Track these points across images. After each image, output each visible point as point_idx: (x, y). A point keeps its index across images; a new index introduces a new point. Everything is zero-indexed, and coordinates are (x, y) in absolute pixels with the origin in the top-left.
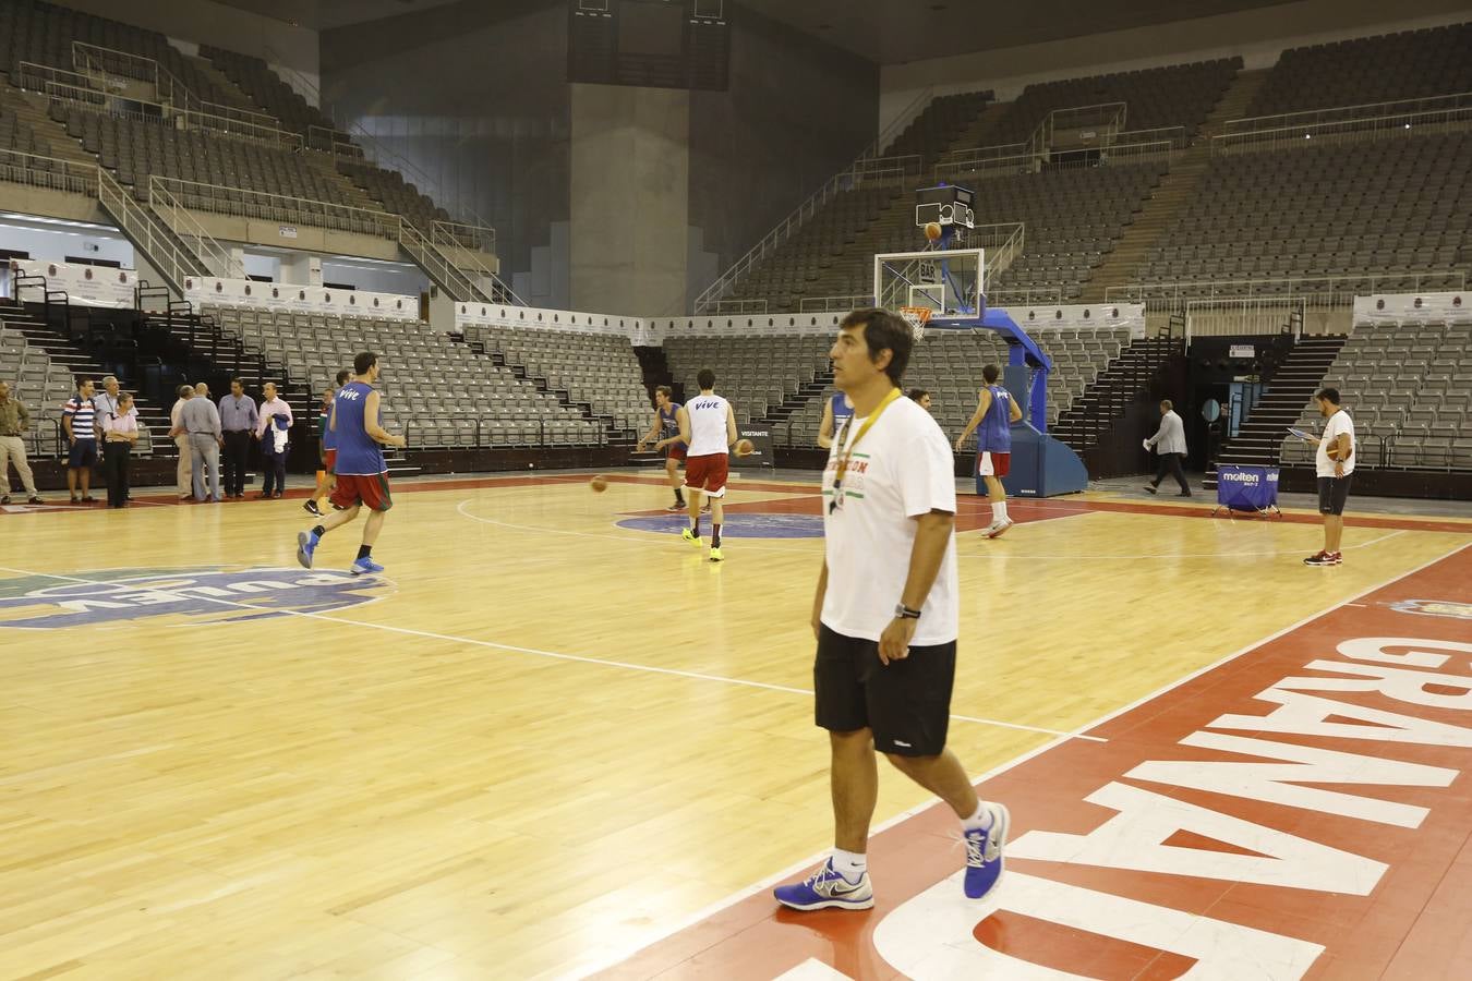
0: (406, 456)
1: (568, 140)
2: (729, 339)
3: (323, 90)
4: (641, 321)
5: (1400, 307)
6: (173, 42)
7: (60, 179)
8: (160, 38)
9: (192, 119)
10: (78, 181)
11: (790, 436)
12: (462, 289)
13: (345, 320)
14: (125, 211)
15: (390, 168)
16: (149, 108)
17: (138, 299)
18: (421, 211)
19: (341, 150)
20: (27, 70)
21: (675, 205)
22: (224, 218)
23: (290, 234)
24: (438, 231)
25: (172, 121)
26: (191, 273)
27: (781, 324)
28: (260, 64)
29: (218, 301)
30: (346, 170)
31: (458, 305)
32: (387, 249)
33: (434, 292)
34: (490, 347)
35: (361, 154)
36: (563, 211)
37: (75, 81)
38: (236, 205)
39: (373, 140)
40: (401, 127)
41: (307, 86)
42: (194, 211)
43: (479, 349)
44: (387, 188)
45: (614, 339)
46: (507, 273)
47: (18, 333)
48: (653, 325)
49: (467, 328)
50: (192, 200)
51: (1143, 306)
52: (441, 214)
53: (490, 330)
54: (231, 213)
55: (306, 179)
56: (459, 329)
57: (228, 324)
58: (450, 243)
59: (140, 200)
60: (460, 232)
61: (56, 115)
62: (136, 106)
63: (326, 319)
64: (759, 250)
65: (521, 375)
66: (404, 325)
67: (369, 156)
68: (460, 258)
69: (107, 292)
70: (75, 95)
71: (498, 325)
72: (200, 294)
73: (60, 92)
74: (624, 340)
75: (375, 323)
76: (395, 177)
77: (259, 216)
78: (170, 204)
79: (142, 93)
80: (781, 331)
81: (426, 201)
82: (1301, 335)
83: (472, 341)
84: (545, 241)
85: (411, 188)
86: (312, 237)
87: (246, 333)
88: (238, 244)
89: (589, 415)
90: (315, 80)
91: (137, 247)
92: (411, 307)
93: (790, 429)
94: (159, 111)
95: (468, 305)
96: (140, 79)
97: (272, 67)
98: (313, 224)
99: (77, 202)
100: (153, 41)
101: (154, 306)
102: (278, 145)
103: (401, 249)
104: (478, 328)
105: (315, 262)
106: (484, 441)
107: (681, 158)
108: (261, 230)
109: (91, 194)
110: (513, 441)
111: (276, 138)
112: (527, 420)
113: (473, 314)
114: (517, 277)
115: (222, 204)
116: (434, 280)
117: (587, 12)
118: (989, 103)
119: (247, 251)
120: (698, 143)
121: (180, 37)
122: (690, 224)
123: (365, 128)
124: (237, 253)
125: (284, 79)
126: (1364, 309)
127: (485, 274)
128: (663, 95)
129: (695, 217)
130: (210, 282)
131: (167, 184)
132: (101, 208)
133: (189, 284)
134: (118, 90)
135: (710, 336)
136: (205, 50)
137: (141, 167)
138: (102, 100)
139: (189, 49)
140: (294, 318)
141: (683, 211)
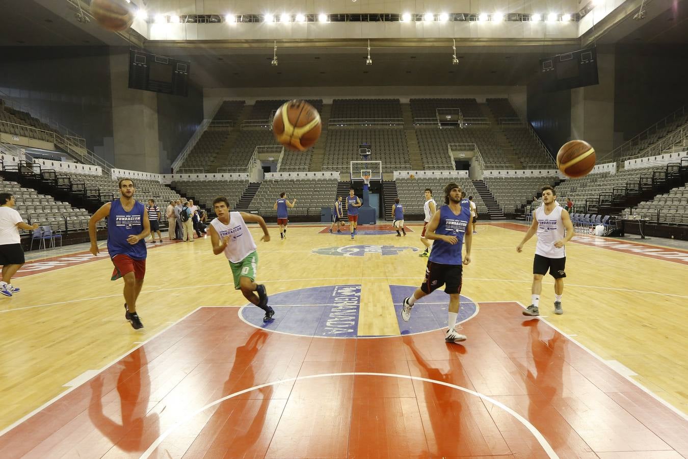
1: (111, 107)
2: (192, 182)
5: (404, 174)
24: (67, 139)
27: (210, 177)
32: (51, 146)
36: (110, 133)
45: (153, 181)
48: (164, 177)
51: (339, 172)
58: (70, 144)
74: (158, 182)
82: (382, 181)
84: (101, 144)
92: (100, 170)
95: (115, 170)
103: (56, 146)
108: (6, 137)
113: (116, 173)
117: (137, 64)
120: (160, 111)
122: (159, 140)
126: (396, 175)
128: (150, 94)
141: (157, 135)
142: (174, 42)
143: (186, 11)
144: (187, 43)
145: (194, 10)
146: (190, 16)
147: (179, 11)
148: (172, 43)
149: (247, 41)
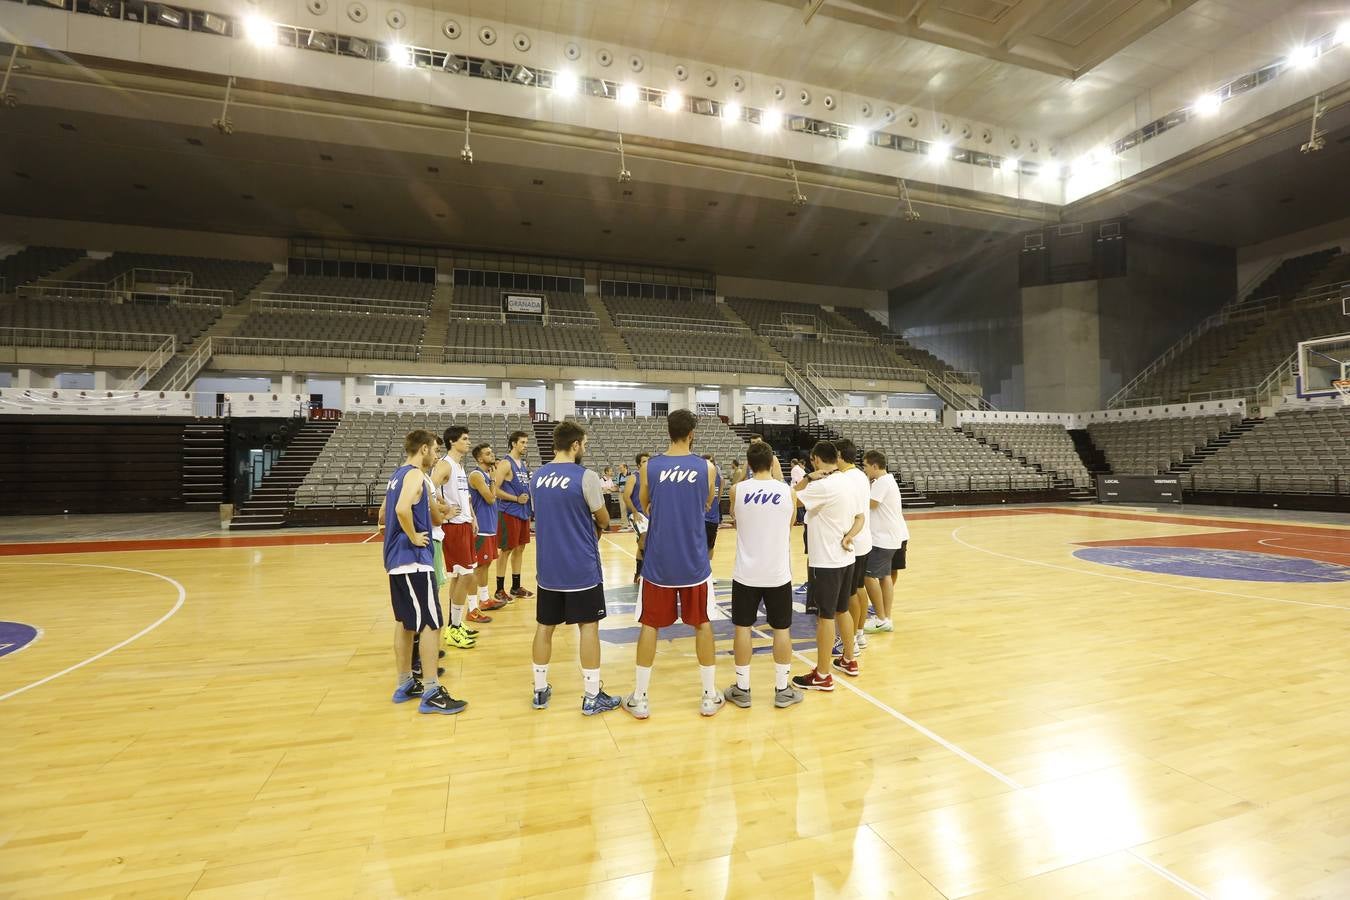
0: (927, 496)
2: (1134, 422)
3: (890, 317)
4: (1071, 415)
6: (823, 307)
7: (771, 369)
8: (818, 306)
9: (829, 338)
10: (778, 370)
11: (1193, 483)
12: (962, 403)
13: (896, 423)
14: (795, 379)
15: (922, 348)
16: (810, 336)
17: (797, 419)
18: (938, 367)
19: (897, 343)
20: (763, 327)
21: (1091, 349)
22: (841, 380)
23: (872, 384)
24: (948, 376)
25: (821, 340)
26: (822, 405)
27: (1175, 410)
28: (861, 310)
29: (833, 418)
30: (900, 353)
31: (959, 413)
32: (921, 387)
33: (946, 408)
34: (977, 434)
35: (908, 344)
36: (1020, 360)
37: (781, 329)
38: (846, 373)
39: (914, 338)
40: (928, 331)
41: (882, 317)
42: (828, 379)
43: (970, 435)
44: (920, 357)
45: (1054, 426)
46: (987, 395)
47: (740, 438)
48: (1079, 417)
49: (964, 425)
50: (826, 372)
52: (949, 368)
53: (977, 425)
54: (843, 377)
55: (880, 358)
56: (959, 425)
57: (836, 428)
58: (955, 382)
59: (803, 375)
60: (960, 375)
61: (773, 344)
62: (805, 335)
63: (886, 424)
64: (1152, 368)
65: (996, 448)
66: (928, 425)
67: (911, 344)
68: (959, 389)
69: (785, 418)
70: (780, 334)
71: (981, 422)
72: (824, 415)
73: (775, 334)
74: (1061, 427)
75: (913, 424)
76: (925, 353)
77: (857, 377)
78: (816, 375)
79: (809, 330)
80: (1175, 415)
81: (941, 363)
83: (968, 431)
84: (1009, 376)
85: (934, 357)
86: (883, 385)
87: (845, 432)
88: (847, 391)
89: (1040, 470)
90: (886, 314)
91: (800, 396)
92: (932, 415)
93: (1193, 479)
94: (815, 336)
95: (964, 412)
96: (808, 324)
97: (867, 311)
98: (883, 379)
99: (778, 380)
100: (816, 308)
101: (803, 422)
102: (867, 345)
103: (928, 386)
104: (970, 424)
105: (884, 397)
106: (974, 487)
107: (1094, 322)
108: (857, 384)
109: (783, 375)
110: (992, 487)
111: (868, 341)
112: (1001, 474)
113: (966, 417)
114: (992, 397)
115: (840, 373)
116: (945, 401)
117: (1030, 249)
118: (1337, 255)
119: (851, 394)
121: (824, 305)
122: (1101, 358)
123: (911, 334)
124: (847, 396)
125: (872, 315)
127: (974, 396)
128: (1080, 286)
129: (1104, 353)
130: (829, 409)
131: (815, 367)
132: (787, 380)
133: (819, 411)
134: (799, 330)
135: (1120, 421)
136: (836, 308)
137: (805, 359)
138: (792, 335)
139: (830, 309)
140: (869, 424)
141: (1096, 351)
142: (1103, 193)
143: (1121, 131)
144: (1124, 186)
145: (1133, 124)
146: (1128, 138)
147: (1107, 139)
148: (1100, 196)
149: (1249, 130)
